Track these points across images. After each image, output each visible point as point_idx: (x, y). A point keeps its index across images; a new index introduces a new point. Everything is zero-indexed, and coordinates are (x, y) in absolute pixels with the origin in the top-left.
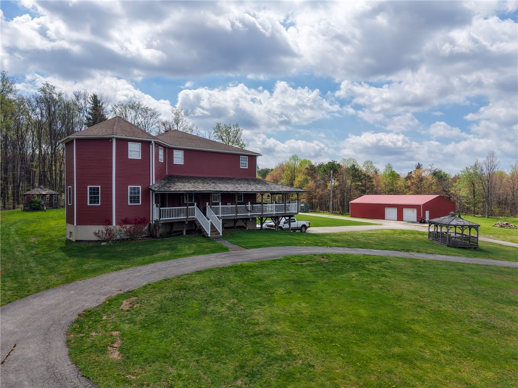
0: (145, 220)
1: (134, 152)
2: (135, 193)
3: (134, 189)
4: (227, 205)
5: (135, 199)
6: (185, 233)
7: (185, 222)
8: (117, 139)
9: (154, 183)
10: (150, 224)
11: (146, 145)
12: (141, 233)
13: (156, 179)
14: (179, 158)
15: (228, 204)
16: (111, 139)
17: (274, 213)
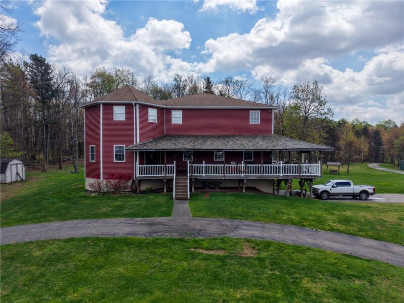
0: (129, 177)
1: (119, 114)
2: (120, 152)
3: (120, 147)
4: (230, 164)
5: (119, 157)
6: (165, 191)
7: (163, 179)
8: (104, 104)
9: (138, 141)
10: (134, 180)
11: (129, 107)
12: (126, 188)
13: (141, 138)
14: (177, 118)
15: (232, 163)
16: (99, 104)
17: (281, 175)
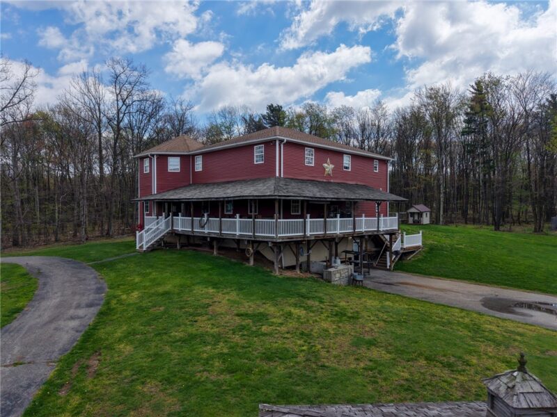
17: (238, 233)
